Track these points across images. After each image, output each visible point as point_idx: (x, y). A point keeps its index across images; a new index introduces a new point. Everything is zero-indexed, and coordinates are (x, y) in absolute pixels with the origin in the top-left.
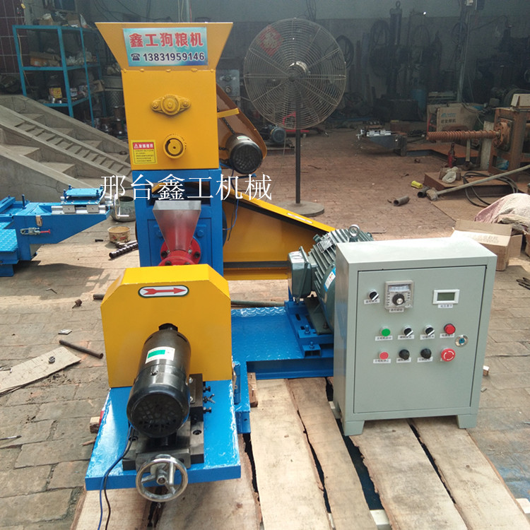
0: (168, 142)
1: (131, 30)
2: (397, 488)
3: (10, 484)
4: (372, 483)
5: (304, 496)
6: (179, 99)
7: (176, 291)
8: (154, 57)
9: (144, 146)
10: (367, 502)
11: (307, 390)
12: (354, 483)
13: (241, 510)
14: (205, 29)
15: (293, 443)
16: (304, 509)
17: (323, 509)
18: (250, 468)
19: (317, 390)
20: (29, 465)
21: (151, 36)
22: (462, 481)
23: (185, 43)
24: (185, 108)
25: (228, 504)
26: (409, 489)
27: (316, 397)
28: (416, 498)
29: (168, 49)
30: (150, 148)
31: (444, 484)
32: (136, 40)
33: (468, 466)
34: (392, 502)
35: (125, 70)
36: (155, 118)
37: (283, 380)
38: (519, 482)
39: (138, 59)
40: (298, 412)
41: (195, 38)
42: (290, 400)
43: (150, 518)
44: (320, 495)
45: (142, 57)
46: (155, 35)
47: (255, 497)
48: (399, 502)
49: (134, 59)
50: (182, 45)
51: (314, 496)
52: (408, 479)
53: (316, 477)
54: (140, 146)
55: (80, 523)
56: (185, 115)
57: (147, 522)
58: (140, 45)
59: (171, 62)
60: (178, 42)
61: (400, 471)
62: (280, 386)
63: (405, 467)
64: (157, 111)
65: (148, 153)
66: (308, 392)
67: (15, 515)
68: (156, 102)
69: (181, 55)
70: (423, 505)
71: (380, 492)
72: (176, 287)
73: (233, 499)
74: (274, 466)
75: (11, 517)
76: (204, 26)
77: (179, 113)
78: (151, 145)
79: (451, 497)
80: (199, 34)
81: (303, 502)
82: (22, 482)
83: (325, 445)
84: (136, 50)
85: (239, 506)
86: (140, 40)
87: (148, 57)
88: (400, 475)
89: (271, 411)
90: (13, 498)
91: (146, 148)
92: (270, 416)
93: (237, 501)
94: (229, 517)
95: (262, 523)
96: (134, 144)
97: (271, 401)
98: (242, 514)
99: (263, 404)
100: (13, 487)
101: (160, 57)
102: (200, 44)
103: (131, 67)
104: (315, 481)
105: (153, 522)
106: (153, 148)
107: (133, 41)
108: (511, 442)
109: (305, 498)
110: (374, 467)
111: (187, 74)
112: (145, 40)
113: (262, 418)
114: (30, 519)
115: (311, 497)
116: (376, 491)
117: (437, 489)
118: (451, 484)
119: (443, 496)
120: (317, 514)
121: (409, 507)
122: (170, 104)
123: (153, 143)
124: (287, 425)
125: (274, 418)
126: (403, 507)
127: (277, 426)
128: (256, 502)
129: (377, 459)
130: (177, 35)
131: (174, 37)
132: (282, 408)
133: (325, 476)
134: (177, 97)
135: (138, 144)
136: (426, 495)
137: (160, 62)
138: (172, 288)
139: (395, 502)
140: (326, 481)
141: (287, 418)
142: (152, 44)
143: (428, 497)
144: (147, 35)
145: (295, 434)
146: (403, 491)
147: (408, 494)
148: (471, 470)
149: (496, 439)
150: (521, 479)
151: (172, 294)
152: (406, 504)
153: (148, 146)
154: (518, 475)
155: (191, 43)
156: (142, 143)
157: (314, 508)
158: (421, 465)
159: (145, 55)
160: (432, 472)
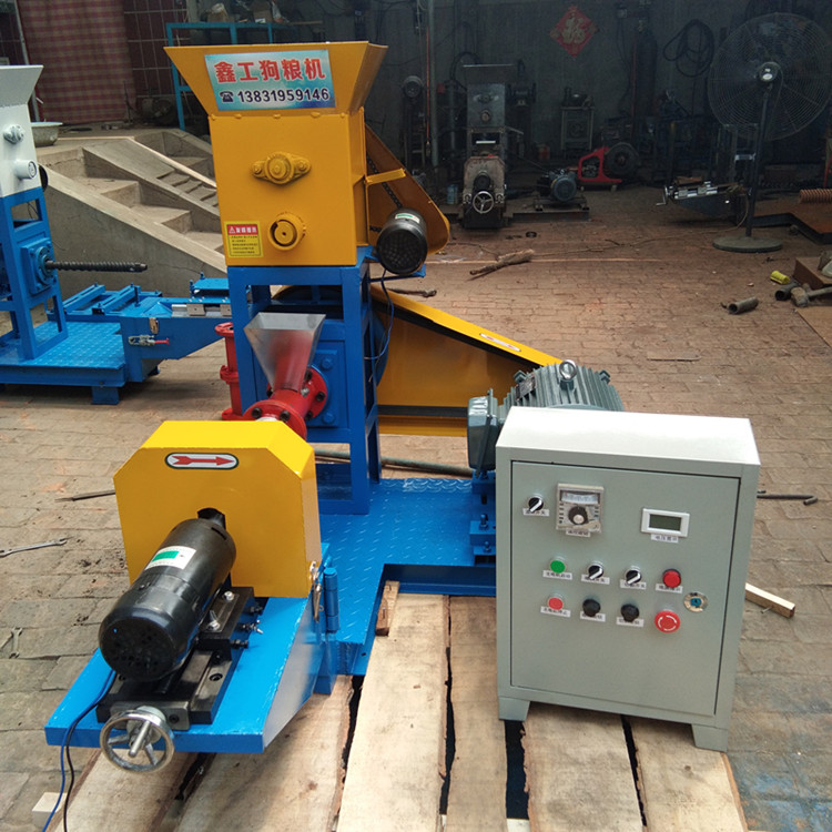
0: (275, 226)
1: (216, 57)
2: (561, 789)
3: (29, 712)
4: (525, 775)
5: (412, 783)
6: (292, 160)
7: (220, 461)
8: (253, 96)
9: (244, 230)
10: (507, 805)
11: (473, 616)
12: (497, 773)
13: (312, 792)
14: (326, 53)
15: (423, 699)
16: (406, 804)
17: (434, 806)
18: (346, 730)
19: (488, 617)
20: (60, 687)
21: (246, 65)
22: (669, 791)
23: (298, 75)
24: (302, 174)
25: (297, 782)
26: (579, 792)
27: (484, 628)
28: (586, 808)
29: (273, 85)
30: (252, 233)
31: (638, 791)
32: (225, 71)
33: (688, 768)
34: (545, 810)
35: (214, 117)
36: (258, 187)
37: (441, 596)
38: (785, 803)
39: (231, 100)
40: (448, 651)
41: (312, 67)
42: (441, 630)
43: (182, 788)
44: (435, 785)
45: (236, 97)
46: (252, 64)
47: (339, 776)
48: (557, 811)
49: (225, 100)
50: (293, 78)
51: (427, 785)
52: (583, 777)
53: (440, 756)
54: (238, 230)
55: (86, 782)
56: (302, 185)
57: (176, 792)
58: (232, 79)
59: (279, 104)
60: (286, 73)
61: (576, 762)
62: (434, 606)
63: (585, 757)
64: (260, 177)
65: (249, 240)
66: (473, 620)
67: (24, 757)
68: (258, 164)
69: (293, 93)
70: (592, 820)
71: (531, 793)
72: (220, 456)
73: (307, 774)
74: (384, 731)
75: (17, 759)
76: (324, 48)
77: (294, 180)
78: (254, 229)
79: (643, 815)
80: (318, 61)
81: (407, 792)
82: (45, 711)
83: (472, 707)
84: (227, 86)
85: (312, 786)
86: (230, 72)
87: (245, 96)
88: (573, 769)
89: (406, 644)
90: (27, 732)
91: (247, 233)
92: (403, 652)
93: (312, 778)
94: (291, 801)
95: (336, 818)
96: (229, 226)
97: (412, 628)
98: (312, 799)
99: (399, 632)
100: (32, 716)
101: (262, 96)
102: (320, 75)
103: (221, 111)
104: (436, 762)
105: (185, 794)
106: (257, 233)
107: (220, 73)
108: (794, 734)
109: (411, 788)
110: (536, 750)
111: (304, 121)
112: (238, 71)
113: (390, 653)
114: (41, 766)
115: (423, 786)
116: (526, 790)
117: (624, 798)
118: (649, 794)
119: (630, 811)
120: (424, 813)
121: (570, 821)
122: (278, 168)
123: (256, 226)
124: (424, 668)
125: (407, 656)
126: (559, 820)
127: (409, 669)
128: (338, 784)
129: (545, 738)
130: (285, 63)
131: (280, 66)
132: (425, 641)
133: (456, 756)
134: (289, 156)
135: (235, 226)
136: (603, 805)
137: (263, 104)
138: (214, 457)
139: (550, 811)
140: (456, 764)
141: (427, 658)
142: (249, 78)
143: (604, 810)
144: (239, 64)
145: (432, 684)
146: (569, 795)
147: (575, 800)
148: (690, 776)
149: (771, 725)
150: (790, 798)
151: (214, 465)
152: (565, 817)
153: (249, 230)
154: (787, 791)
155: (307, 75)
156: (240, 226)
157: (421, 805)
158: (611, 756)
159: (241, 93)
160: (625, 770)
